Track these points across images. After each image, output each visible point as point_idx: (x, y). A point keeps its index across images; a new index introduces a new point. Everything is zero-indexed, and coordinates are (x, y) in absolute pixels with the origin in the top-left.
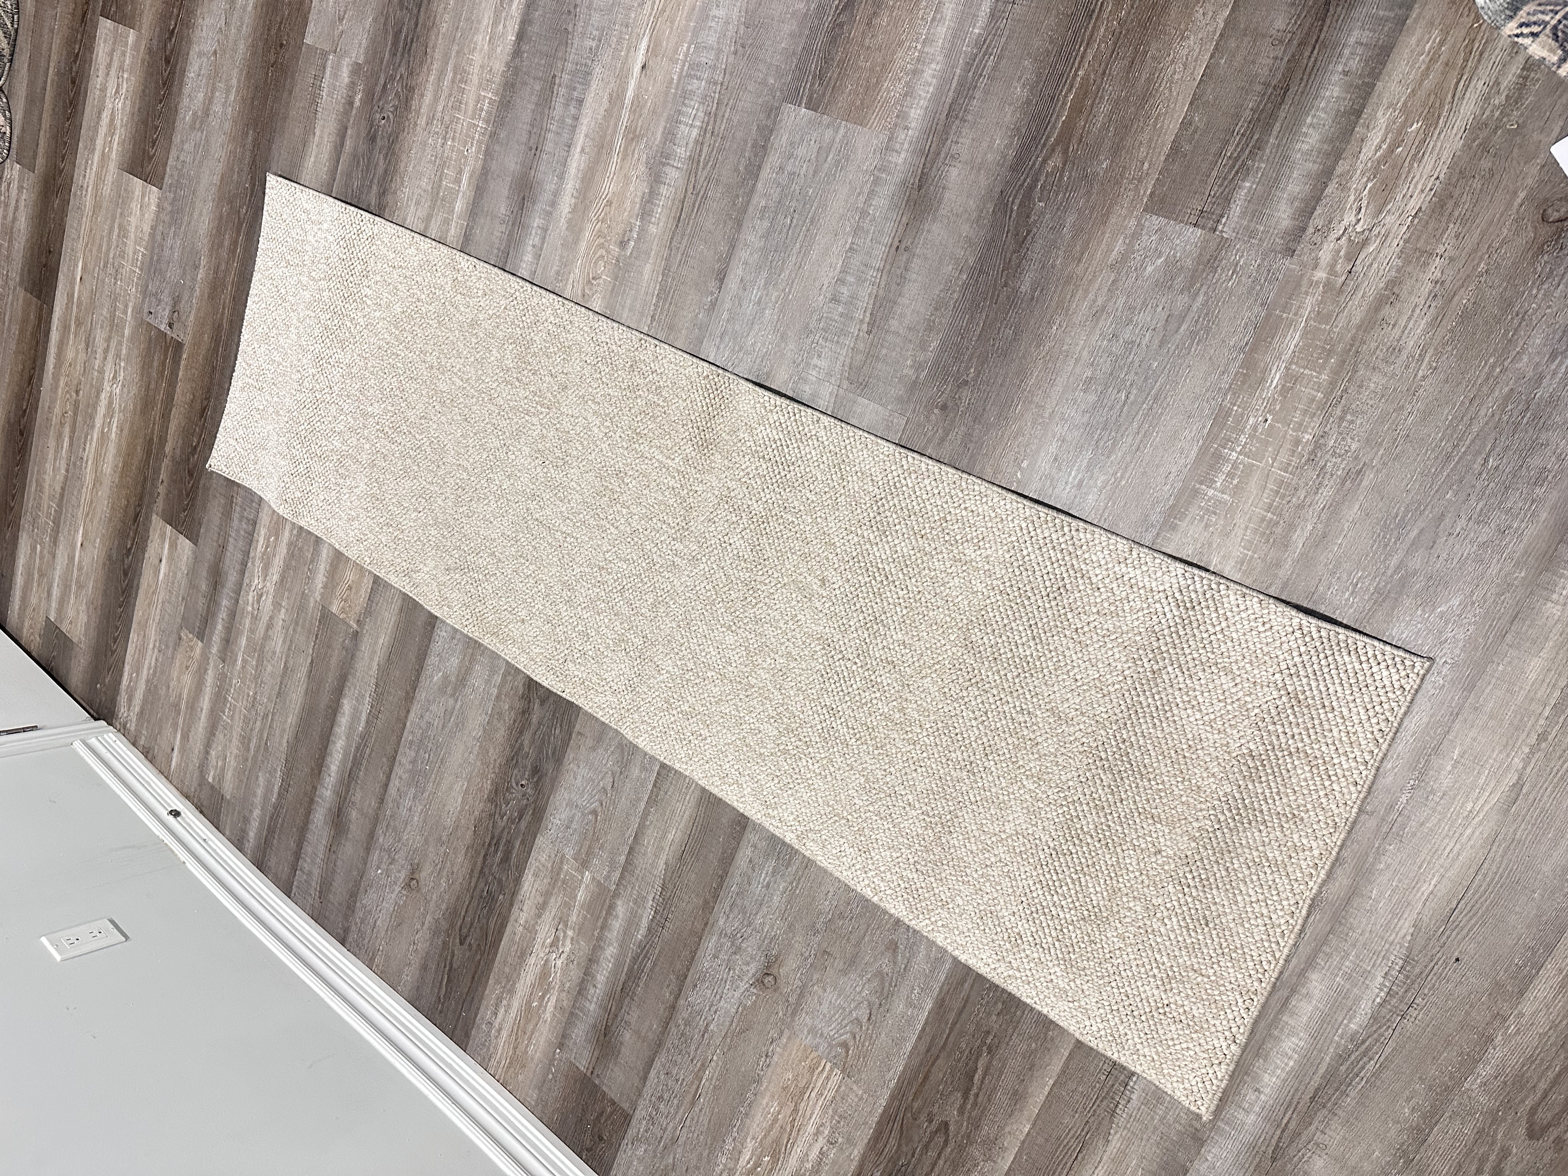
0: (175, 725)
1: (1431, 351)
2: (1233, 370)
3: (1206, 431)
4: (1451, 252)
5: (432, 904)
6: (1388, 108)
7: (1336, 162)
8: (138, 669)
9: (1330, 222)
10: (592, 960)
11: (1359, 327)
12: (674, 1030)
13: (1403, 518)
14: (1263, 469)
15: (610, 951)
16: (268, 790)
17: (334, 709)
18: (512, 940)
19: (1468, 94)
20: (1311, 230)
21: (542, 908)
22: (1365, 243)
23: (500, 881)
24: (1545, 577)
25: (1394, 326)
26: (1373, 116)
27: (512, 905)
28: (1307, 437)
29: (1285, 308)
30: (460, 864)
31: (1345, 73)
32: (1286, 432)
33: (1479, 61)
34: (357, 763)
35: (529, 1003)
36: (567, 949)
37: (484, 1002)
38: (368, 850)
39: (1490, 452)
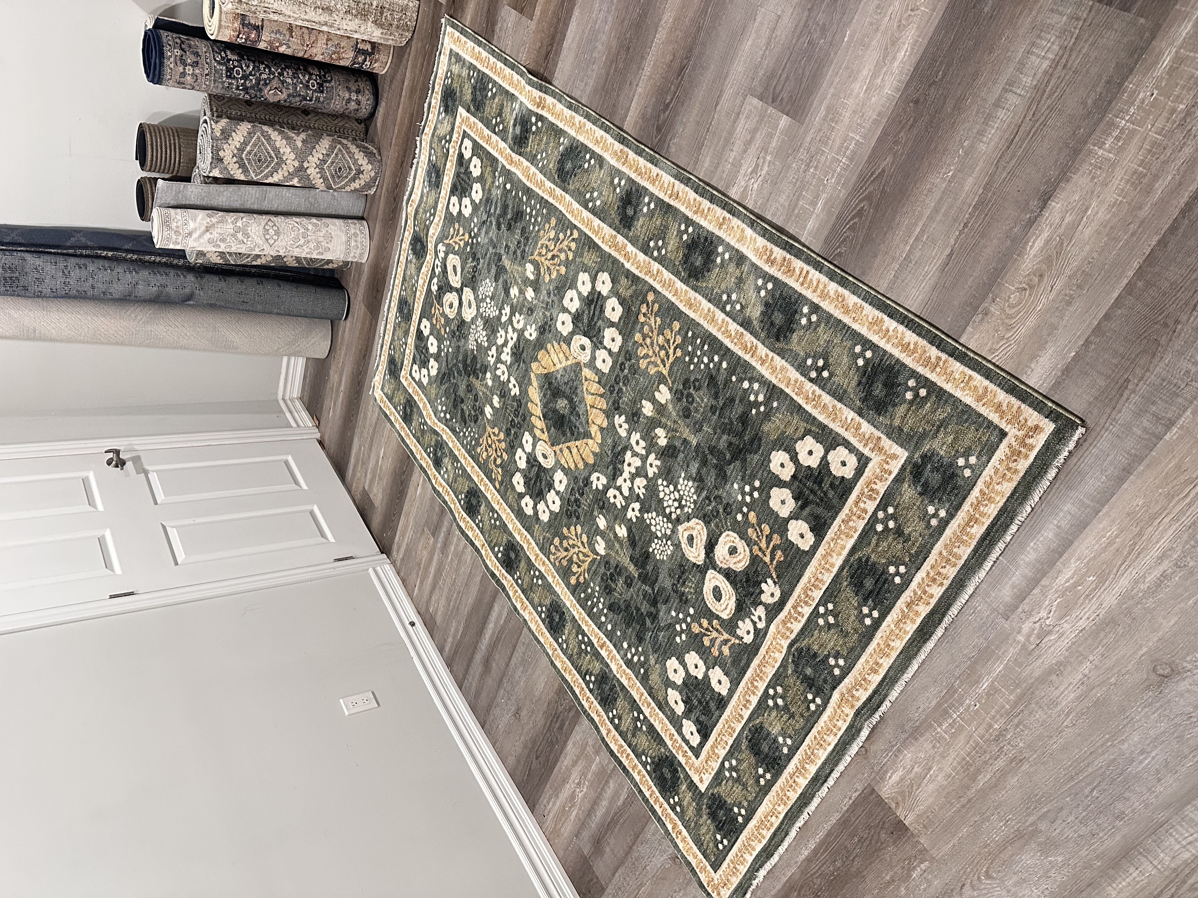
0: (418, 574)
1: (1074, 714)
2: (963, 667)
3: (942, 694)
4: (1096, 662)
5: (525, 731)
6: (1078, 560)
7: (1043, 577)
8: (403, 535)
9: (1032, 611)
10: (595, 803)
11: (1037, 679)
12: (629, 859)
13: (1040, 799)
14: (969, 732)
15: (605, 803)
16: (457, 630)
17: (491, 607)
18: (559, 771)
19: (1125, 575)
20: (1020, 610)
21: (575, 763)
22: (1050, 632)
23: (557, 738)
24: (1111, 872)
25: (1056, 688)
26: (1069, 560)
27: (561, 753)
28: (996, 726)
29: (998, 647)
30: (540, 719)
31: (1058, 527)
32: (985, 718)
33: (1136, 558)
34: (498, 639)
35: (564, 807)
36: (585, 790)
37: (544, 794)
38: (499, 687)
39: (1096, 787)
